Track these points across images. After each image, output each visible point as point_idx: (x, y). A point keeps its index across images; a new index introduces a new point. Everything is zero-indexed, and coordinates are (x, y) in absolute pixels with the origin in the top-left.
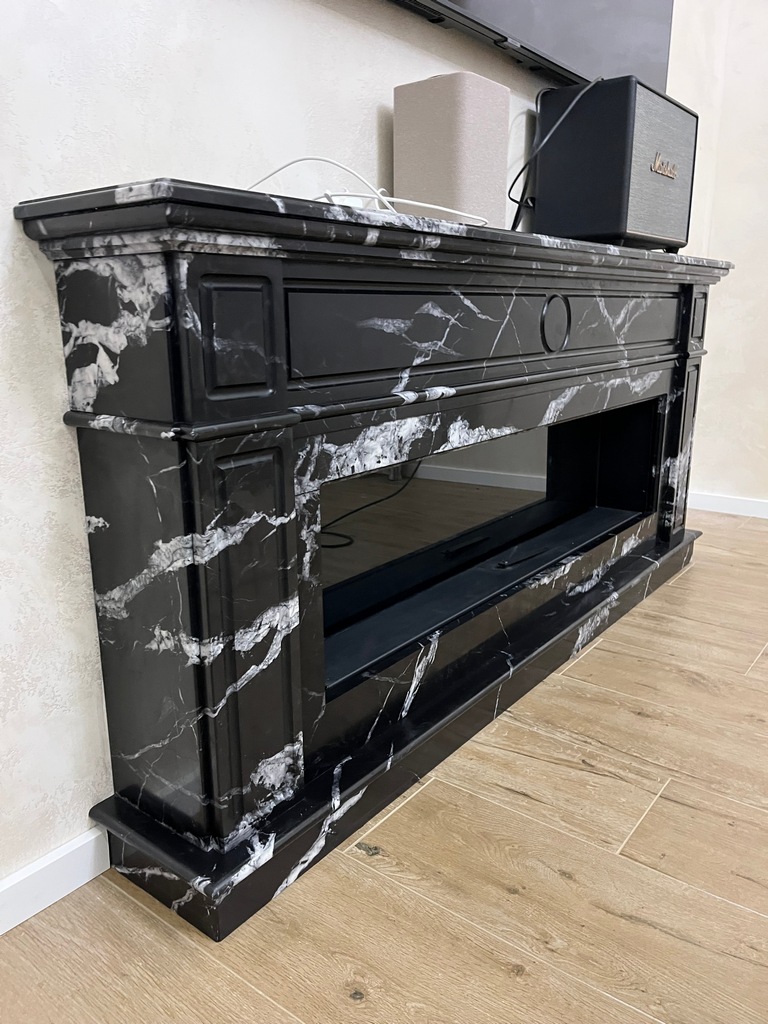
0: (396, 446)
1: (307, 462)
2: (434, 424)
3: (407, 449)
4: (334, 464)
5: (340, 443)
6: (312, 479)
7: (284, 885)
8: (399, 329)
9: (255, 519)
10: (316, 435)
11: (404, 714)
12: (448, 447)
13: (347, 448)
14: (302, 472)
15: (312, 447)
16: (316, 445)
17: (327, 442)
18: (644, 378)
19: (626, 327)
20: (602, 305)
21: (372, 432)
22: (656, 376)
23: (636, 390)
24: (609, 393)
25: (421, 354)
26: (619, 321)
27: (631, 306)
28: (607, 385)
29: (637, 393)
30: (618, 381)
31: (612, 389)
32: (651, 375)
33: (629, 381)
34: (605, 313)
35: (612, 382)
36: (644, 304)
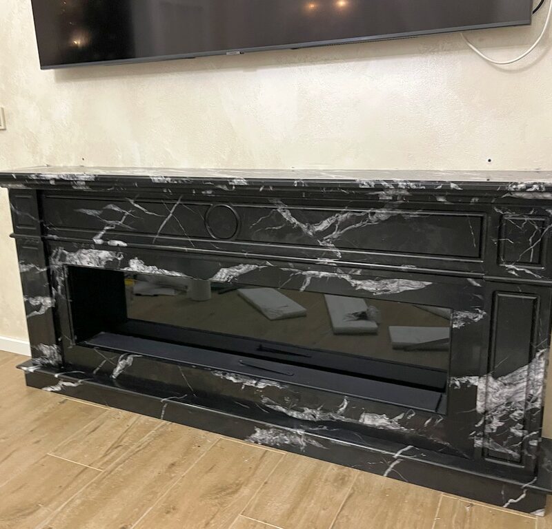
0: (97, 260)
1: (57, 254)
2: (119, 257)
3: (103, 263)
4: (68, 259)
5: (70, 252)
7: (45, 389)
8: (96, 214)
9: (32, 266)
10: (59, 246)
11: (113, 377)
12: (130, 270)
13: (73, 254)
14: (55, 257)
15: (58, 250)
16: (60, 250)
17: (64, 250)
18: (383, 281)
19: (335, 234)
20: (286, 215)
21: (84, 251)
22: (415, 285)
23: (365, 288)
24: (308, 280)
25: (108, 225)
26: (320, 228)
27: (342, 217)
28: (304, 273)
29: (367, 291)
30: (323, 274)
31: (314, 278)
32: (401, 281)
33: (347, 278)
34: (293, 220)
35: (313, 272)
36: (373, 219)
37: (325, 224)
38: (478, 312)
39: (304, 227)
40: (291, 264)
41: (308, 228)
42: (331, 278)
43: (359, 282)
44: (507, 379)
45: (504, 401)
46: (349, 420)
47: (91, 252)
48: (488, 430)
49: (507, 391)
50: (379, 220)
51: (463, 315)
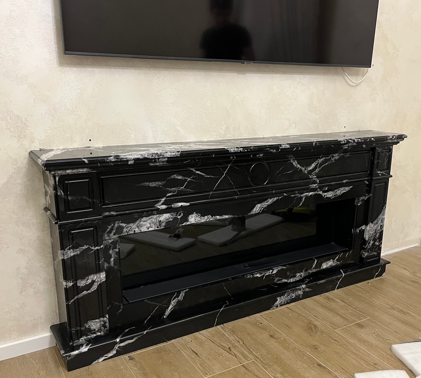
0: (158, 224)
1: (112, 229)
2: (179, 215)
3: (164, 224)
4: (125, 230)
5: (128, 223)
6: (114, 234)
7: (97, 361)
8: (159, 185)
9: (85, 247)
10: (117, 221)
11: (165, 317)
12: (188, 223)
13: (131, 225)
14: (110, 232)
15: (114, 225)
16: (116, 224)
17: (121, 223)
18: (335, 191)
19: (317, 170)
20: (295, 163)
21: (144, 219)
22: (347, 189)
23: (328, 196)
24: (304, 199)
25: (171, 192)
26: (311, 168)
27: (320, 161)
28: (302, 195)
29: (329, 197)
30: (311, 193)
31: (307, 197)
32: (342, 189)
33: (321, 193)
34: (298, 166)
35: (306, 194)
36: (333, 159)
37: (313, 165)
38: (366, 196)
39: (303, 169)
40: (296, 192)
41: (305, 169)
42: (314, 195)
43: (326, 194)
44: (375, 222)
45: (374, 232)
46: (317, 270)
47: (152, 218)
48: (369, 247)
49: (376, 226)
50: (335, 160)
51: (362, 198)
